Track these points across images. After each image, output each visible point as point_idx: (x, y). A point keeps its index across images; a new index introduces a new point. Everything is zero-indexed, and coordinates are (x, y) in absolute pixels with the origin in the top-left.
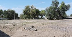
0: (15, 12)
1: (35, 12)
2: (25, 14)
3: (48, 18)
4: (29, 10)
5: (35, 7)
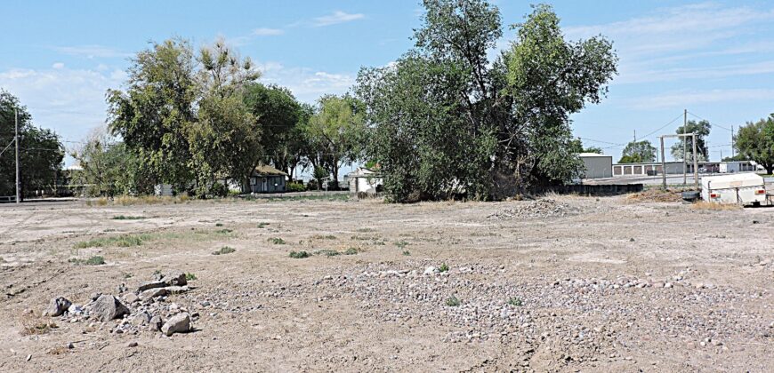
0: (24, 117)
1: (250, 118)
2: (129, 140)
3: (379, 189)
4: (180, 92)
5: (247, 68)
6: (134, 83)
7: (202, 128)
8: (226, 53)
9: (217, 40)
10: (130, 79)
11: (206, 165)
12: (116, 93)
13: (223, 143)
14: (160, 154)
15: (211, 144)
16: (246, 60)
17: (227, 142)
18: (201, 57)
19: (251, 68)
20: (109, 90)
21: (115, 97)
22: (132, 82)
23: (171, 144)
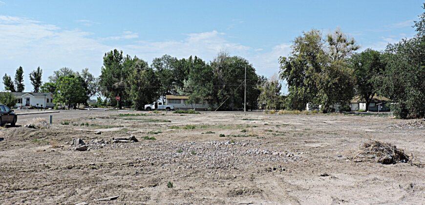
2: (290, 82)
4: (314, 58)
5: (352, 44)
6: (294, 53)
7: (324, 76)
8: (341, 36)
9: (336, 30)
10: (293, 51)
11: (325, 95)
12: (285, 58)
13: (334, 84)
14: (303, 89)
15: (327, 84)
16: (352, 40)
17: (336, 83)
18: (327, 38)
19: (354, 44)
20: (281, 57)
21: (284, 60)
22: (293, 53)
23: (308, 84)
